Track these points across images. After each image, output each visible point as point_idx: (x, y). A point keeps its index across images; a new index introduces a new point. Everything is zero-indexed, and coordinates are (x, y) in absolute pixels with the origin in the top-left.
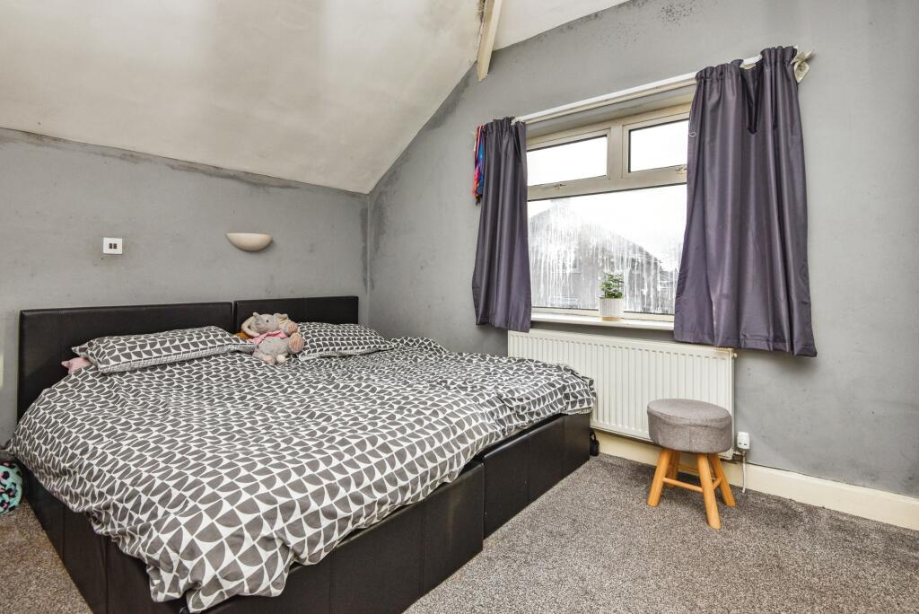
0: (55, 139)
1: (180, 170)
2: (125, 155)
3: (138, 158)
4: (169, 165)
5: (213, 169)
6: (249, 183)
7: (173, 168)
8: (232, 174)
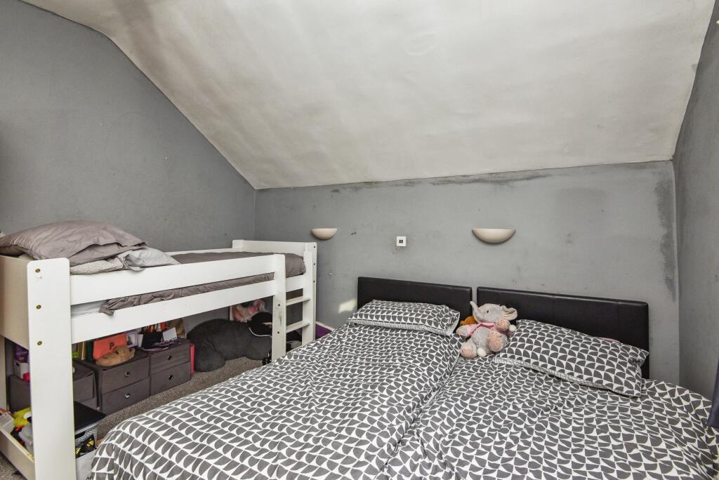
0: (376, 183)
1: (439, 184)
2: (407, 183)
3: (414, 183)
4: (431, 183)
5: (461, 178)
6: (492, 182)
7: (434, 184)
8: (477, 178)
